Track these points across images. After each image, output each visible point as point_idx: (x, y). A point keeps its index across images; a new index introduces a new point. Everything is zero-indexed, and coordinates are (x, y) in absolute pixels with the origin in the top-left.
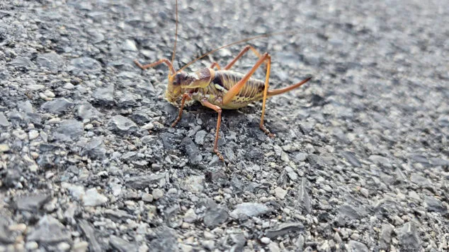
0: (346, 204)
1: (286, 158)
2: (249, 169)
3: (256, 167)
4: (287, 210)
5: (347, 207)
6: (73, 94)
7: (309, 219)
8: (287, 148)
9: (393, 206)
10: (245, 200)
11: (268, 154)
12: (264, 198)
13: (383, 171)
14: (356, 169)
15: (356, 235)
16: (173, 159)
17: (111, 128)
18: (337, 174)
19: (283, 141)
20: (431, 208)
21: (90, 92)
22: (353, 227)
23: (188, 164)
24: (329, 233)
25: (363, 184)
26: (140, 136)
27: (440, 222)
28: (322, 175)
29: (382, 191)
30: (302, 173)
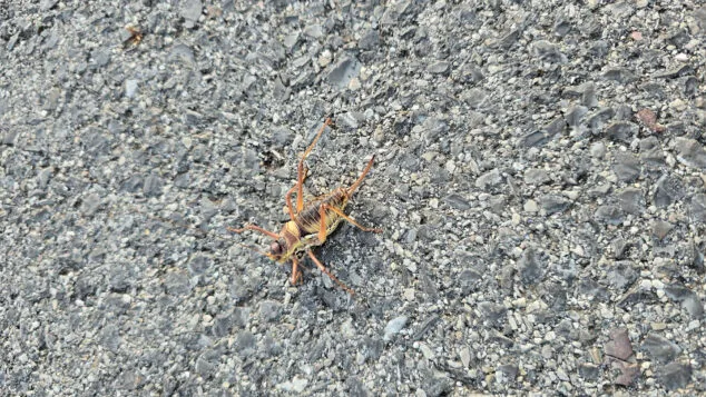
0: (465, 269)
1: (400, 250)
2: (378, 286)
3: (382, 280)
4: (420, 309)
5: (467, 272)
6: (220, 307)
7: (440, 305)
8: (396, 236)
9: (510, 239)
10: (388, 320)
11: (384, 258)
12: (400, 309)
13: (493, 194)
14: (465, 215)
15: (481, 297)
16: (322, 316)
17: (267, 319)
18: (450, 235)
19: (390, 229)
20: (549, 212)
21: (228, 295)
22: (477, 290)
23: (334, 312)
24: (459, 308)
25: (476, 230)
26: (289, 313)
27: (560, 225)
28: (436, 246)
29: (496, 224)
30: (418, 259)
